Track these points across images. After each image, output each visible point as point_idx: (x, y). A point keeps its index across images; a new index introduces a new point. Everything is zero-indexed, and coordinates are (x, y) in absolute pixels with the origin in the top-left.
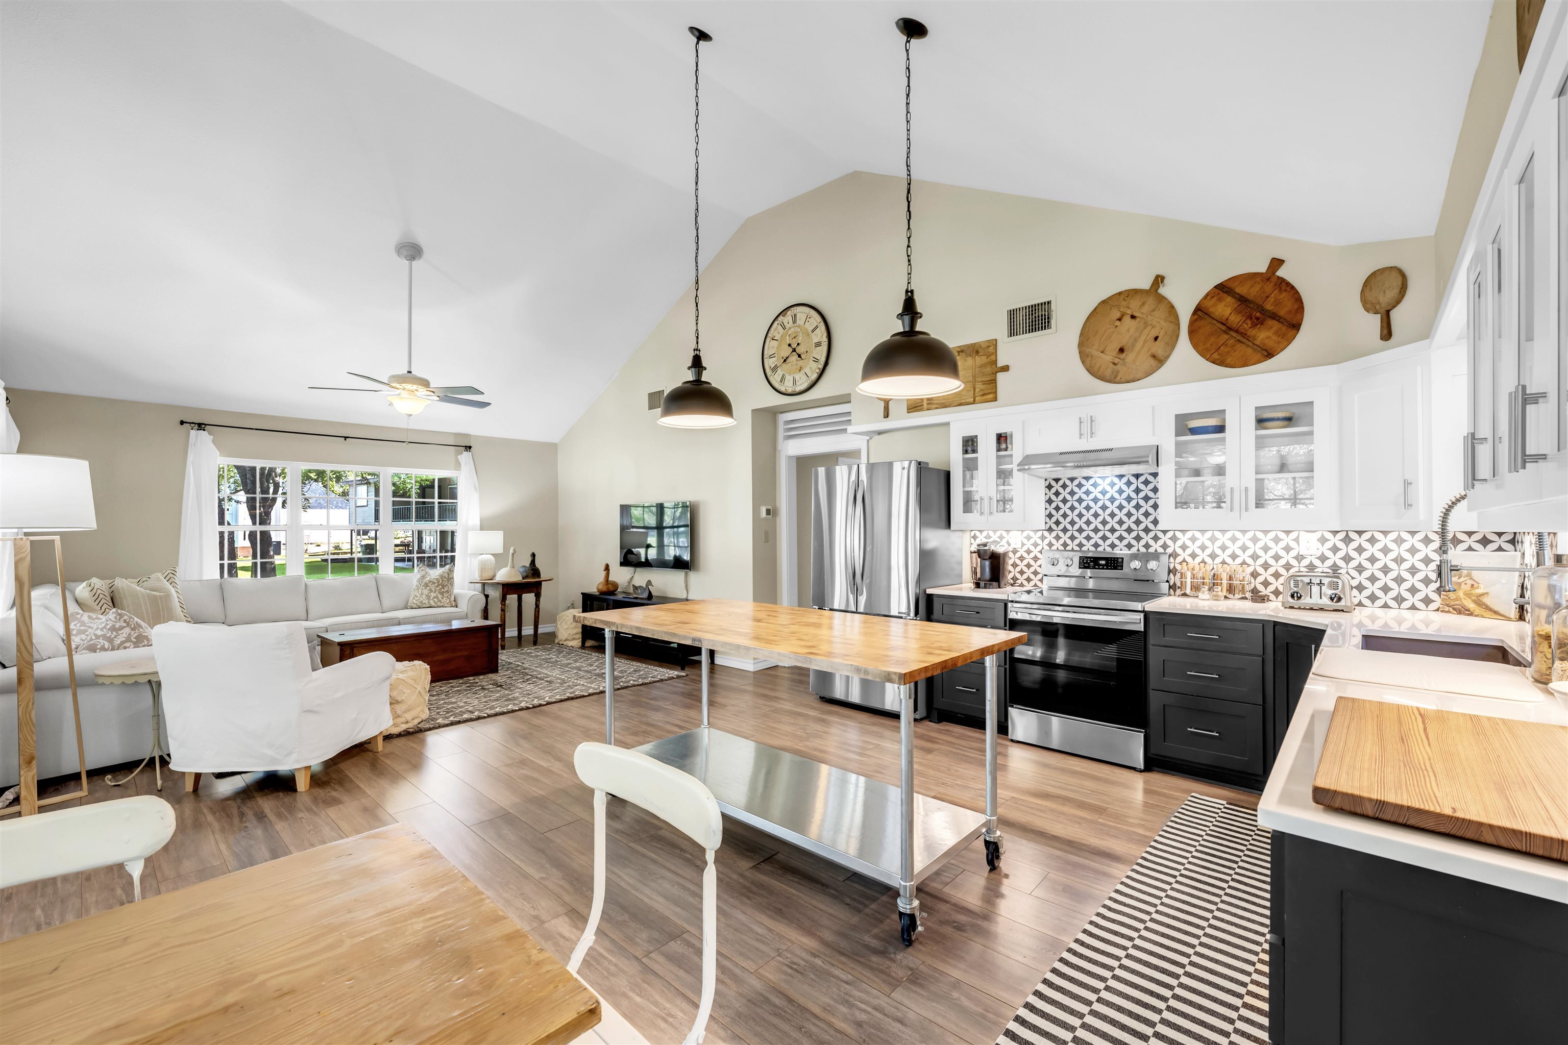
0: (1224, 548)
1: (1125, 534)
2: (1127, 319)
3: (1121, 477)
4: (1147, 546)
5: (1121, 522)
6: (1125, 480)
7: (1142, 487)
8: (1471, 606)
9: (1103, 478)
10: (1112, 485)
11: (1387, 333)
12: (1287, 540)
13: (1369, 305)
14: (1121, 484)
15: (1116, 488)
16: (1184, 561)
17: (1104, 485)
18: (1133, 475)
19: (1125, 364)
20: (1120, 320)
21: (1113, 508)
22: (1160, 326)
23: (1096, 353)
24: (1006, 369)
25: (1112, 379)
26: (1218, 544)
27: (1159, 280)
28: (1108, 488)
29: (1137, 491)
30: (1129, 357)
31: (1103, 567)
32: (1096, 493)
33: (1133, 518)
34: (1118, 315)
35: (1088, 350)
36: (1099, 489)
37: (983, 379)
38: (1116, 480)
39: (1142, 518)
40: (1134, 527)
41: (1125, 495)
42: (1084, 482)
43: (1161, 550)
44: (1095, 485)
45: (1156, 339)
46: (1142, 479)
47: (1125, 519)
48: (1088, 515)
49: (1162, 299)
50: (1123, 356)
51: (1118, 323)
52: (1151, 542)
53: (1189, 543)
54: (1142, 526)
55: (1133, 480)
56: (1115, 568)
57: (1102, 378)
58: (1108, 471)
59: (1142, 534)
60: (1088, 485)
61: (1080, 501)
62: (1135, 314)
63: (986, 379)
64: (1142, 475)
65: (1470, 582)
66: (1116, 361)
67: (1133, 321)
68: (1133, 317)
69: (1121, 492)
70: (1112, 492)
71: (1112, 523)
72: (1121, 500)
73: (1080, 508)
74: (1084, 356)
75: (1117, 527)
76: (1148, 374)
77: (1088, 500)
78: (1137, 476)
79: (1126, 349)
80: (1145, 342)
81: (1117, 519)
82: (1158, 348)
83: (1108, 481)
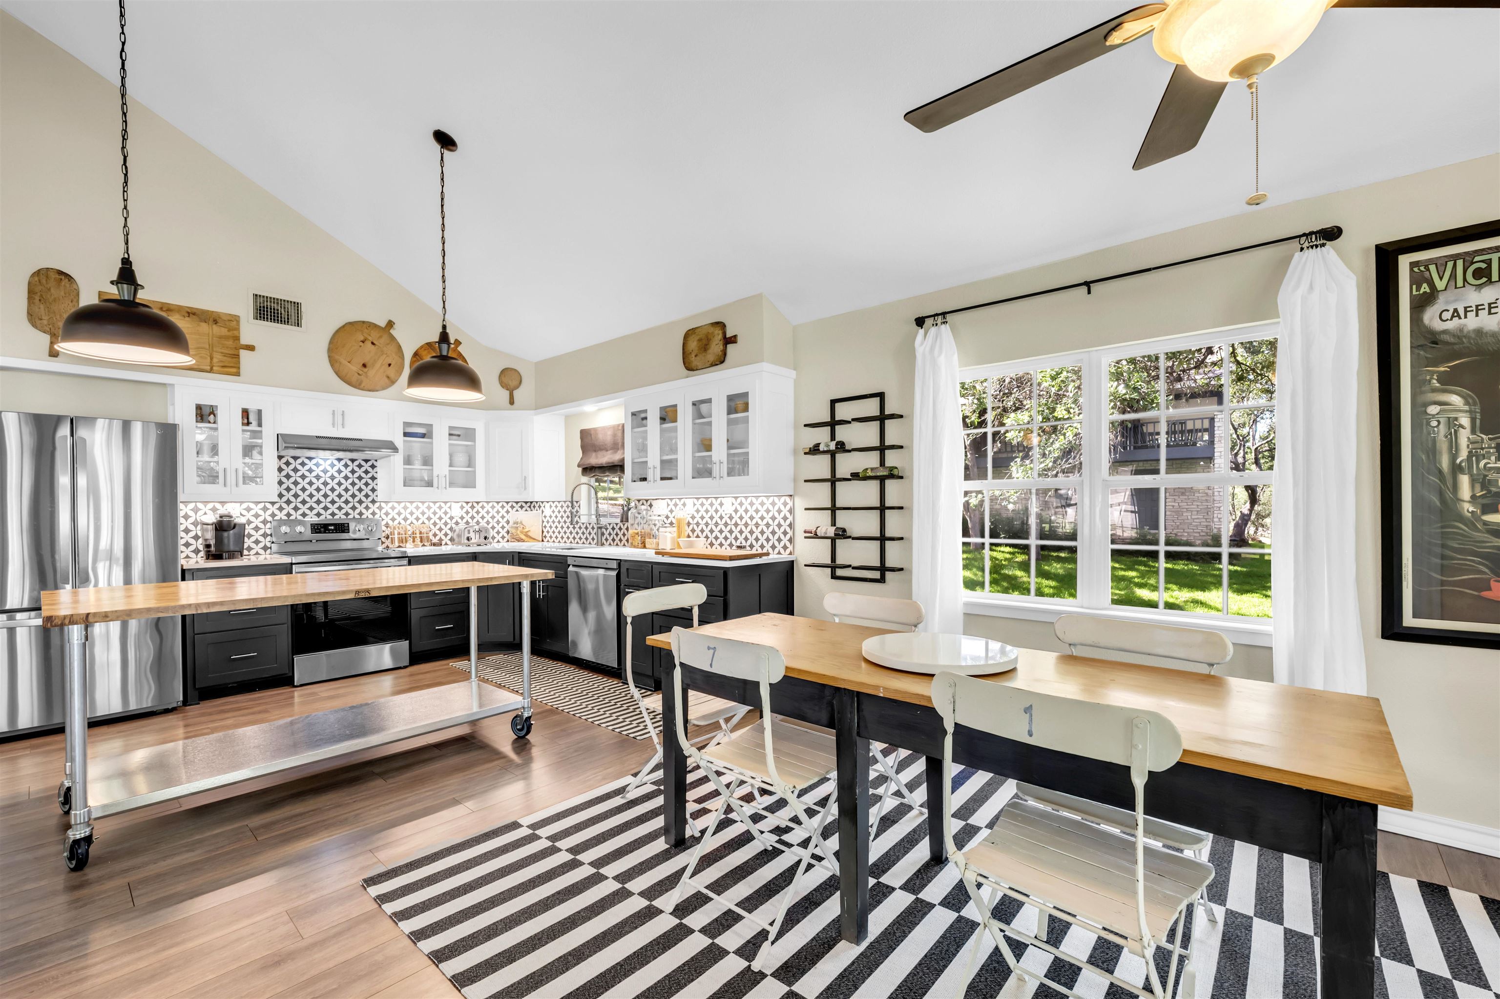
0: (423, 513)
1: (343, 505)
2: (368, 344)
3: (339, 460)
4: (361, 514)
5: (340, 496)
6: (343, 463)
7: (356, 469)
8: (523, 537)
9: (325, 460)
10: (332, 465)
11: (512, 402)
12: (445, 507)
13: (503, 385)
14: (340, 465)
15: (336, 468)
16: (412, 523)
17: (325, 465)
18: (350, 460)
19: (367, 377)
20: (363, 342)
21: (333, 484)
22: (393, 359)
23: (345, 362)
24: (251, 348)
25: (357, 385)
26: (409, 511)
27: (390, 324)
28: (329, 468)
29: (353, 472)
30: (371, 372)
31: (332, 532)
32: (318, 471)
33: (350, 493)
34: (362, 338)
35: (337, 357)
36: (321, 468)
37: (223, 351)
38: (336, 462)
39: (357, 493)
40: (350, 499)
41: (343, 475)
42: (307, 461)
43: (371, 516)
44: (317, 465)
45: (390, 365)
46: (356, 463)
47: (343, 493)
48: (311, 490)
49: (393, 338)
50: (365, 370)
51: (361, 344)
52: (364, 511)
53: (390, 511)
54: (357, 499)
55: (349, 463)
56: (343, 532)
57: (349, 383)
58: (327, 454)
59: (357, 505)
60: (310, 464)
61: (303, 477)
62: (375, 342)
63: (227, 352)
64: (356, 460)
65: (522, 526)
66: (361, 372)
67: (373, 346)
68: (373, 343)
69: (339, 472)
70: (333, 471)
71: (333, 496)
72: (339, 478)
73: (303, 483)
74: (332, 361)
75: (336, 499)
76: (384, 388)
77: (311, 477)
78: (353, 461)
79: (367, 365)
80: (382, 365)
81: (336, 493)
82: (391, 372)
83: (329, 462)
